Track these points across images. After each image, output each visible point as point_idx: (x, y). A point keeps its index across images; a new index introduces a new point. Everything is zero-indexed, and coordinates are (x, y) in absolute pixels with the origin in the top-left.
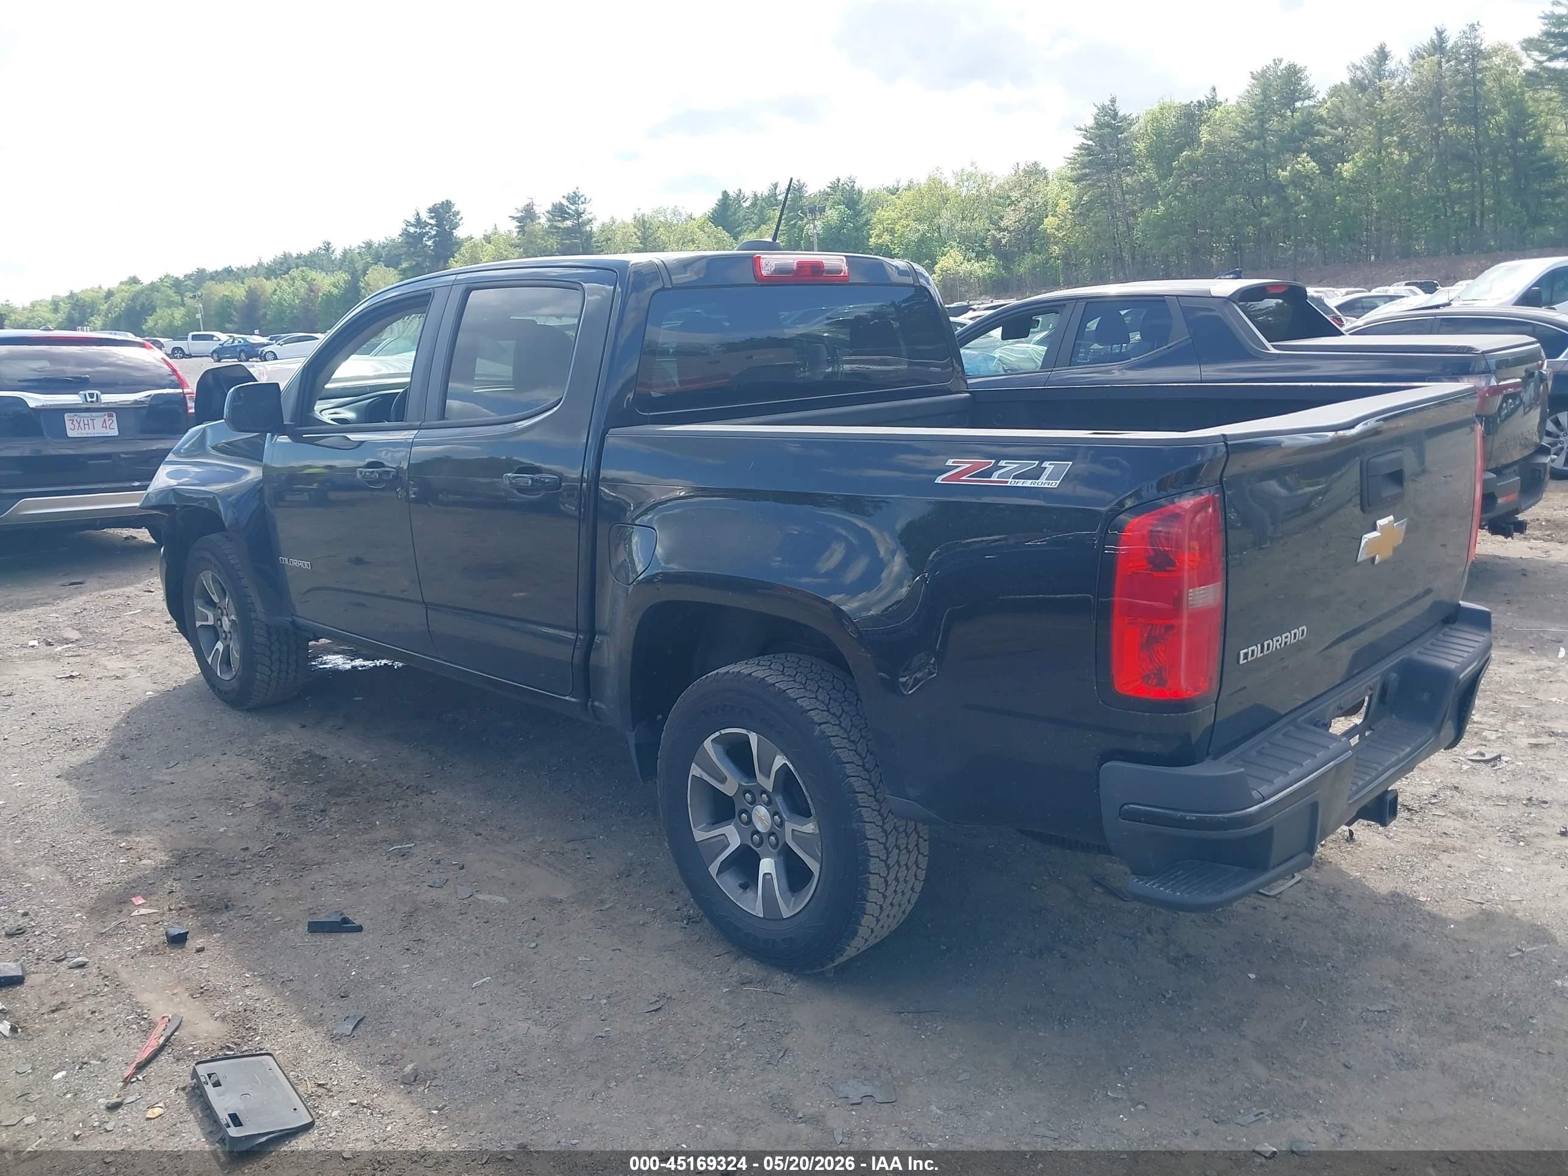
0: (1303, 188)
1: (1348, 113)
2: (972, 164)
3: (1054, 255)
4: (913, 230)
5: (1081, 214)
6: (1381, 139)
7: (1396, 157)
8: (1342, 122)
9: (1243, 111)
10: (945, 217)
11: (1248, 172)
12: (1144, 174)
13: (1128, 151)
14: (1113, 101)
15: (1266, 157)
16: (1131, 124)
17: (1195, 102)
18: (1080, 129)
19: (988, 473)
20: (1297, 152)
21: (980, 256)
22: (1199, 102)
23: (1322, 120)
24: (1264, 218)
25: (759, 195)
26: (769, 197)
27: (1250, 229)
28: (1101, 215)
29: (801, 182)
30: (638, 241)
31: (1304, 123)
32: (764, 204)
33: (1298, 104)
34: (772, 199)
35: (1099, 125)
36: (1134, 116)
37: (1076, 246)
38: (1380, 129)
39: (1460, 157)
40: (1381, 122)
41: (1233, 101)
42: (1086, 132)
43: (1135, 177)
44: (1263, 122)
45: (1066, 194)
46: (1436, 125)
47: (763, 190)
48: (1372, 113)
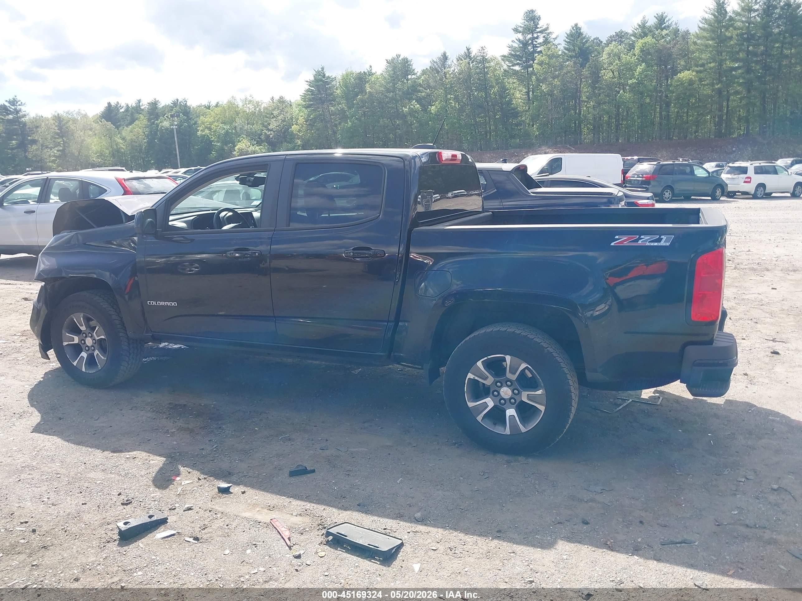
0: (415, 117)
1: (432, 84)
2: (251, 96)
3: (298, 144)
4: (222, 128)
5: (310, 124)
6: (446, 96)
7: (453, 105)
8: (429, 87)
9: (385, 78)
10: (239, 122)
11: (389, 108)
12: (340, 106)
13: (332, 94)
14: (323, 69)
15: (397, 101)
16: (332, 81)
17: (362, 72)
18: (307, 82)
19: (637, 241)
20: (410, 99)
21: (259, 143)
22: (364, 72)
23: (420, 85)
24: (398, 131)
25: (130, 106)
26: (137, 107)
27: (391, 136)
28: (319, 125)
29: (157, 100)
30: (56, 128)
31: (413, 86)
32: (133, 111)
33: (409, 77)
34: (138, 108)
35: (316, 80)
36: (333, 77)
37: (309, 140)
38: (446, 91)
39: (480, 106)
40: (446, 88)
41: (379, 73)
42: (310, 83)
43: (335, 108)
44: (394, 84)
45: (302, 114)
46: (469, 91)
47: (132, 103)
48: (442, 84)
